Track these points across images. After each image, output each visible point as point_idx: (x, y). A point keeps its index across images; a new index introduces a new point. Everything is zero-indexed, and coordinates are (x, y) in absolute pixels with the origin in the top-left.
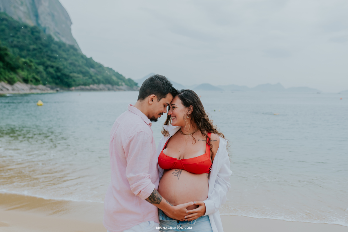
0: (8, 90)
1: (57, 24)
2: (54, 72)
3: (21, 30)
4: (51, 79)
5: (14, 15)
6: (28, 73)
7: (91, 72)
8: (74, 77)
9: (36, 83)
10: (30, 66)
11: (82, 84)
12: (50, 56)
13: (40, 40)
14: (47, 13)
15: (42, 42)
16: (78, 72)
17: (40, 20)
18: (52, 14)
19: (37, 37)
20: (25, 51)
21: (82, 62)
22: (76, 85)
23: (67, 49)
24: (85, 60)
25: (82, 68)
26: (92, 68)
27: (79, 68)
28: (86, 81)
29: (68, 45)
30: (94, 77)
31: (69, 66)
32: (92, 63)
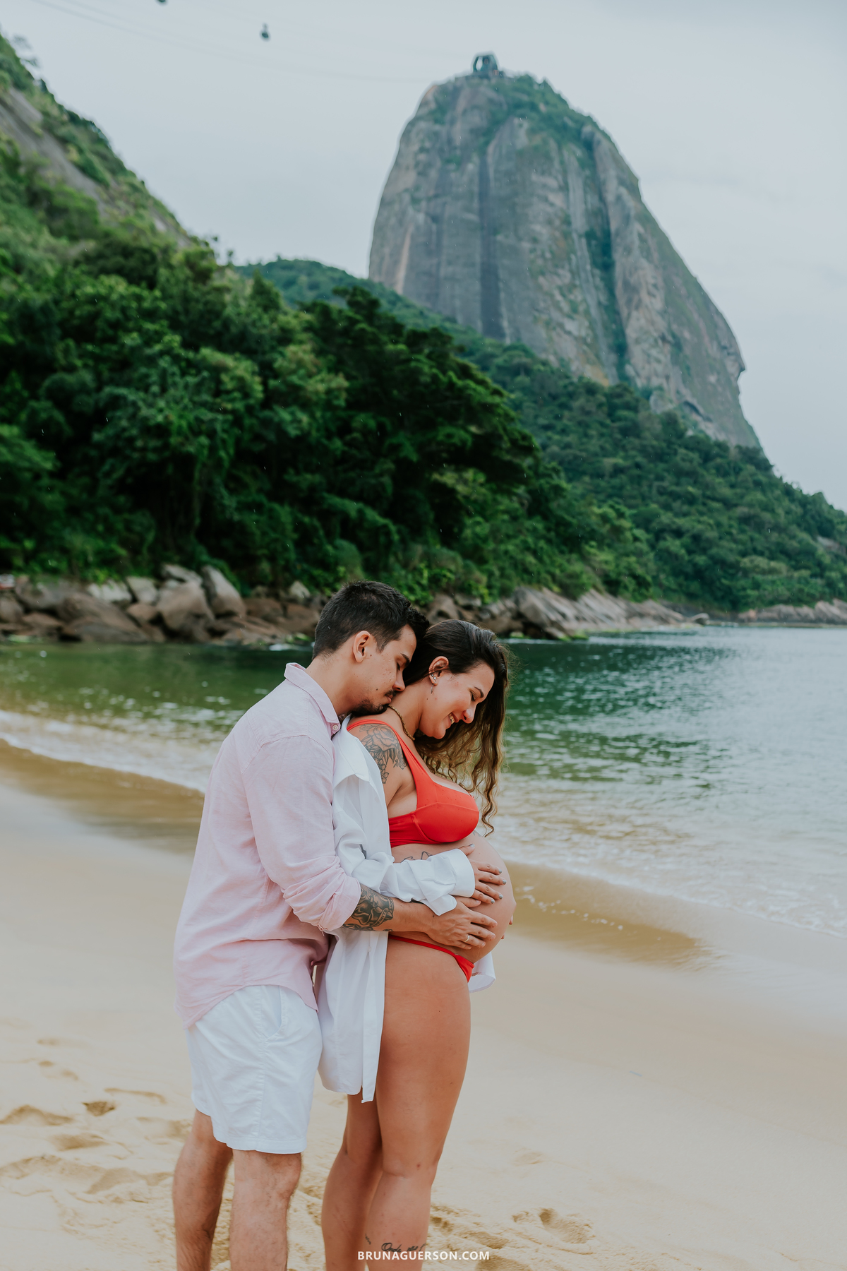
1: (689, 375)
2: (683, 552)
3: (576, 404)
4: (671, 579)
5: (545, 350)
6: (617, 558)
7: (820, 551)
8: (757, 570)
9: (636, 594)
10: (617, 530)
11: (785, 598)
12: (671, 494)
13: (638, 436)
14: (656, 335)
15: (645, 442)
16: (771, 552)
17: (630, 364)
18: (674, 336)
19: (629, 424)
20: (587, 479)
21: (788, 512)
22: (763, 602)
23: (732, 465)
24: (797, 503)
25: (787, 534)
26: (826, 534)
27: (776, 535)
28: (802, 586)
29: (737, 450)
30: (834, 570)
31: (740, 528)
32: (826, 515)
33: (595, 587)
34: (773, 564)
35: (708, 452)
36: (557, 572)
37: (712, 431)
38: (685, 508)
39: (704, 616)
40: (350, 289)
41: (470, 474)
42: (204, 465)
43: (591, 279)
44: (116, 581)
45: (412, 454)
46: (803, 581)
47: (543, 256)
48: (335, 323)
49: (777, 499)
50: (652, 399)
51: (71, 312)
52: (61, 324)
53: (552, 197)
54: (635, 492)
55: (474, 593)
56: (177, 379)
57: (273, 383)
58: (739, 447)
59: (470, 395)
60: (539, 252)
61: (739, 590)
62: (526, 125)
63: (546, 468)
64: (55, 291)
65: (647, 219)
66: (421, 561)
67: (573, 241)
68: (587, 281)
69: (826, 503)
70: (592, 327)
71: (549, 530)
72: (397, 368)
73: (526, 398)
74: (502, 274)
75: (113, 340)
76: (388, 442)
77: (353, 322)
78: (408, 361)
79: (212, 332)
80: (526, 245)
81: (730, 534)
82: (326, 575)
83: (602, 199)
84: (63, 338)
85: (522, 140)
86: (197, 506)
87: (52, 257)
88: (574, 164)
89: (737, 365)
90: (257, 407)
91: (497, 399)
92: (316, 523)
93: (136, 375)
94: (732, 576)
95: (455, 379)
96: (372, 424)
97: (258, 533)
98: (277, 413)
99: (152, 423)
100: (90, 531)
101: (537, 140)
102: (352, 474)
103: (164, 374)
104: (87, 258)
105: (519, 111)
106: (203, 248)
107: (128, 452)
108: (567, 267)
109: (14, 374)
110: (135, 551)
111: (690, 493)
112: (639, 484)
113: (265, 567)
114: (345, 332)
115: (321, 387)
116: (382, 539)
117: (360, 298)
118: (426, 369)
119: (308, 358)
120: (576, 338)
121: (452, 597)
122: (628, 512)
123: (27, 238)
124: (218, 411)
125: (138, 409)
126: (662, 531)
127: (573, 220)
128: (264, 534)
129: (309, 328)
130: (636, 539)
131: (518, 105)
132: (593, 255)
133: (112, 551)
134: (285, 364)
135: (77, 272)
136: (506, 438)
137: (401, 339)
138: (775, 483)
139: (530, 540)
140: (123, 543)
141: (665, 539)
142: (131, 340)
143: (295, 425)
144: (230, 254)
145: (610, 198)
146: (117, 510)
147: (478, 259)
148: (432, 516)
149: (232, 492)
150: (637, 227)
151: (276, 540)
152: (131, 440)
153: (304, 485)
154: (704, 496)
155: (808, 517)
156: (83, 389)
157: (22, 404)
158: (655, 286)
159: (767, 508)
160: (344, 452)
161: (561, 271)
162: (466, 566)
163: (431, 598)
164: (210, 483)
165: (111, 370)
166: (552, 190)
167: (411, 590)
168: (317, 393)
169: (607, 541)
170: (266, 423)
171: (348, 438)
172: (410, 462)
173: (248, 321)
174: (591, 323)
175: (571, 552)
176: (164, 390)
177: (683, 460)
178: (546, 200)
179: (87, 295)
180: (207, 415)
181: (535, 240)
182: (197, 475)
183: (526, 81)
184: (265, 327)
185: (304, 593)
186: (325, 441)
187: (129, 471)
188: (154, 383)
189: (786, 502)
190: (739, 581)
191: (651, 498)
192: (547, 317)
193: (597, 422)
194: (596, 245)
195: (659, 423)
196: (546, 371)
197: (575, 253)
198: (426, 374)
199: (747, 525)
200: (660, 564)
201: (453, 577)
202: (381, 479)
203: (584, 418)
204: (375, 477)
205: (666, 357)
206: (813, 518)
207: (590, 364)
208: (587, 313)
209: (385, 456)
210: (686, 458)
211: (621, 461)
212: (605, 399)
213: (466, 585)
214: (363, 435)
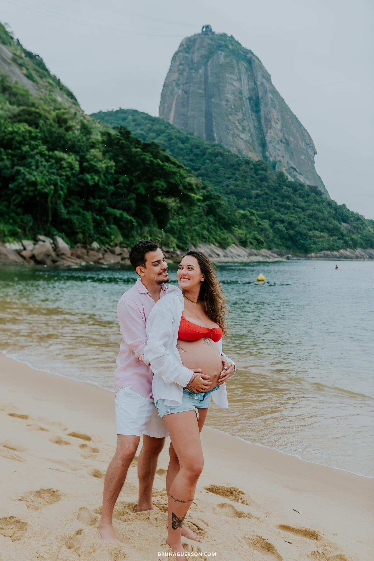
0: (218, 255)
1: (293, 156)
2: (284, 229)
3: (241, 168)
4: (279, 240)
5: (232, 146)
6: (248, 232)
7: (342, 229)
8: (316, 236)
9: (257, 246)
10: (251, 221)
11: (327, 248)
12: (280, 205)
13: (267, 182)
14: (278, 139)
15: (269, 184)
16: (321, 229)
17: (268, 151)
18: (286, 140)
19: (263, 176)
20: (245, 199)
21: (328, 213)
22: (317, 249)
23: (306, 193)
24: (333, 209)
25: (328, 222)
26: (345, 221)
27: (324, 222)
28: (334, 243)
29: (308, 187)
30: (347, 236)
31: (308, 219)
32: (345, 213)
33: (234, 243)
34: (322, 234)
35: (296, 188)
36: (218, 238)
37: (301, 179)
38: (286, 211)
39: (290, 255)
40: (120, 127)
41: (173, 199)
42: (52, 196)
43: (251, 117)
44: (17, 242)
45: (142, 191)
46: (334, 241)
47: (231, 107)
48: (113, 140)
49: (325, 207)
50: (277, 166)
51: (3, 138)
53: (234, 83)
54: (265, 204)
55: (170, 246)
56: (43, 163)
57: (84, 164)
58: (309, 186)
59: (165, 168)
60: (229, 106)
61: (307, 245)
62: (223, 54)
65: (274, 92)
66: (147, 234)
67: (243, 101)
68: (250, 117)
70: (251, 136)
71: (215, 221)
72: (137, 158)
73: (221, 166)
74: (214, 115)
75: (19, 148)
76: (133, 187)
77: (119, 140)
78: (142, 155)
80: (224, 103)
81: (304, 222)
82: (107, 239)
83: (255, 84)
85: (222, 60)
86: (50, 212)
88: (244, 70)
89: (313, 151)
90: (77, 174)
92: (103, 219)
93: (27, 162)
94: (305, 239)
95: (160, 162)
96: (127, 180)
97: (77, 223)
98: (85, 176)
99: (30, 181)
100: (7, 222)
101: (228, 60)
102: (119, 199)
103: (37, 162)
105: (221, 48)
107: (21, 192)
108: (241, 112)
111: (288, 205)
112: (267, 201)
113: (80, 236)
114: (117, 144)
115: (104, 166)
116: (130, 225)
117: (123, 131)
118: (148, 158)
119: (99, 154)
120: (245, 141)
122: (257, 213)
124: (59, 176)
125: (25, 175)
126: (276, 220)
127: (243, 92)
128: (80, 223)
129: (103, 142)
131: (220, 46)
132: (252, 107)
133: (15, 230)
134: (90, 156)
137: (139, 147)
138: (324, 201)
139: (206, 225)
140: (20, 228)
141: (277, 224)
142: (25, 148)
143: (92, 181)
145: (259, 83)
146: (18, 214)
147: (204, 108)
148: (152, 216)
149: (65, 207)
150: (270, 95)
151: (85, 226)
152: (23, 187)
153: (97, 204)
154: (294, 206)
155: (337, 215)
156: (6, 167)
158: (277, 119)
159: (320, 211)
160: (115, 191)
161: (238, 113)
162: (166, 236)
164: (56, 204)
165: (18, 160)
166: (235, 80)
168: (102, 168)
170: (81, 180)
171: (118, 185)
172: (142, 195)
173: (77, 140)
174: (251, 135)
175: (225, 230)
176: (37, 168)
177: (285, 191)
178: (232, 84)
179: (9, 131)
180: (54, 177)
181: (227, 101)
182: (49, 200)
183: (224, 35)
184: (83, 142)
185: (97, 247)
186: (107, 187)
187: (22, 199)
188: (34, 165)
189: (328, 208)
190: (307, 241)
191: (271, 207)
192: (233, 132)
193: (250, 176)
194: (253, 103)
195: (275, 176)
196: (229, 155)
197: (244, 106)
198: (148, 160)
199: (311, 218)
200: (275, 234)
201: (160, 240)
202: (130, 201)
203: (245, 174)
204: (128, 200)
205: (282, 148)
206: (340, 215)
207: (251, 151)
208: (249, 130)
209: (132, 192)
210: (286, 190)
211: (259, 192)
212: (253, 166)
213: (167, 243)
214: (124, 184)
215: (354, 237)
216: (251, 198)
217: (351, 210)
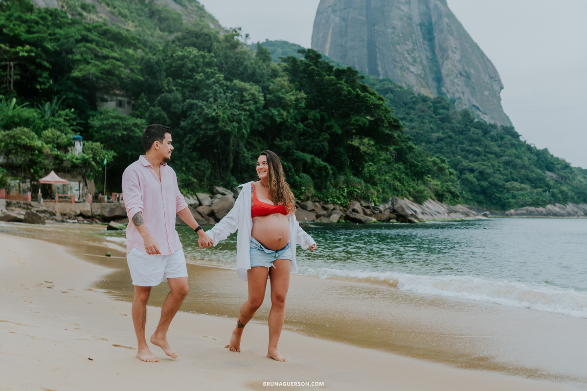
1: (474, 91)
2: (475, 179)
3: (417, 107)
4: (469, 194)
5: (401, 82)
6: (441, 183)
7: (548, 179)
8: (514, 189)
9: (452, 201)
10: (441, 169)
11: (529, 203)
12: (468, 151)
13: (449, 122)
14: (457, 72)
15: (453, 125)
16: (521, 179)
17: (444, 87)
18: (466, 73)
19: (445, 116)
20: (424, 144)
21: (529, 159)
22: (518, 205)
23: (499, 135)
24: (534, 154)
25: (529, 170)
26: (550, 170)
27: (524, 171)
28: (538, 197)
29: (502, 128)
30: (554, 188)
31: (504, 168)
32: (550, 160)
33: (431, 197)
34: (522, 185)
35: (485, 129)
36: (412, 190)
37: (487, 119)
38: (475, 158)
39: (488, 212)
41: (366, 140)
42: (235, 136)
43: (423, 46)
44: (191, 195)
45: (338, 130)
46: (539, 194)
47: (398, 35)
48: (299, 67)
49: (524, 152)
50: (456, 103)
51: (171, 65)
52: (166, 70)
53: (402, 7)
54: (449, 150)
55: (371, 200)
56: (222, 95)
57: (268, 96)
58: (502, 126)
59: (368, 100)
60: (396, 34)
61: (505, 199)
63: (404, 138)
64: (163, 54)
65: (451, 16)
66: (343, 184)
67: (413, 28)
68: (421, 47)
69: (549, 154)
70: (424, 69)
71: (407, 169)
72: (330, 88)
73: (392, 105)
74: (378, 45)
75: (191, 77)
76: (326, 124)
77: (308, 66)
78: (336, 84)
79: (239, 72)
80: (390, 31)
81: (500, 170)
83: (428, 7)
84: (166, 77)
86: (231, 158)
87: (161, 41)
89: (499, 86)
90: (261, 108)
91: (381, 102)
92: (290, 164)
93: (202, 94)
94: (501, 192)
95: (359, 92)
96: (318, 116)
98: (271, 111)
99: (210, 116)
102: (308, 141)
103: (215, 93)
104: (179, 39)
106: (234, 33)
107: (198, 131)
108: (411, 40)
109: (143, 94)
110: (201, 180)
111: (477, 150)
112: (451, 146)
114: (304, 71)
115: (293, 98)
116: (324, 173)
117: (311, 54)
118: (345, 88)
119: (286, 83)
120: (416, 75)
121: (359, 202)
122: (447, 160)
123: (149, 33)
124: (241, 110)
125: (203, 110)
126: (464, 169)
127: (413, 18)
129: (285, 70)
130: (451, 174)
132: (423, 34)
133: (189, 180)
134: (275, 87)
135: (174, 45)
136: (386, 121)
137: (332, 74)
138: (523, 144)
139: (397, 174)
140: (195, 176)
142: (199, 76)
143: (280, 117)
144: (247, 36)
145: (432, 6)
146: (192, 160)
147: (365, 37)
148: (348, 161)
149: (248, 150)
150: (446, 20)
152: (199, 125)
153: (284, 147)
154: (485, 151)
155: (540, 161)
156: (176, 101)
157: (147, 109)
158: (455, 48)
159: (518, 157)
160: (304, 130)
161: (407, 43)
162: (366, 187)
163: (349, 202)
164: (238, 146)
165: (190, 92)
166: (403, 4)
167: (338, 198)
168: (291, 101)
169: (436, 175)
170: (265, 116)
171: (306, 122)
172: (338, 133)
173: (257, 66)
174: (423, 67)
175: (418, 180)
176: (215, 100)
177: (473, 133)
178: (399, 8)
179: (178, 56)
180: (236, 112)
181: (394, 28)
182: (231, 141)
184: (264, 69)
186: (295, 125)
187: (198, 140)
188: (211, 97)
189: (528, 154)
190: (505, 194)
191: (457, 153)
192: (401, 65)
193: (428, 115)
194: (425, 29)
195: (460, 115)
196: (401, 91)
197: (414, 34)
198: (345, 90)
199: (508, 166)
200: (463, 186)
201: (360, 192)
202: (323, 143)
203: (422, 114)
204: (320, 142)
205: (462, 83)
206: (543, 161)
207: (423, 87)
208: (421, 62)
209: (325, 132)
210: (475, 132)
211: (441, 135)
212: (431, 104)
213: (366, 196)
214: (314, 121)
215: (564, 188)
216: (430, 142)
217: (555, 156)
